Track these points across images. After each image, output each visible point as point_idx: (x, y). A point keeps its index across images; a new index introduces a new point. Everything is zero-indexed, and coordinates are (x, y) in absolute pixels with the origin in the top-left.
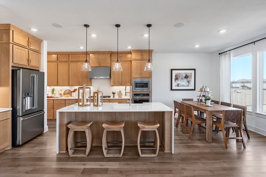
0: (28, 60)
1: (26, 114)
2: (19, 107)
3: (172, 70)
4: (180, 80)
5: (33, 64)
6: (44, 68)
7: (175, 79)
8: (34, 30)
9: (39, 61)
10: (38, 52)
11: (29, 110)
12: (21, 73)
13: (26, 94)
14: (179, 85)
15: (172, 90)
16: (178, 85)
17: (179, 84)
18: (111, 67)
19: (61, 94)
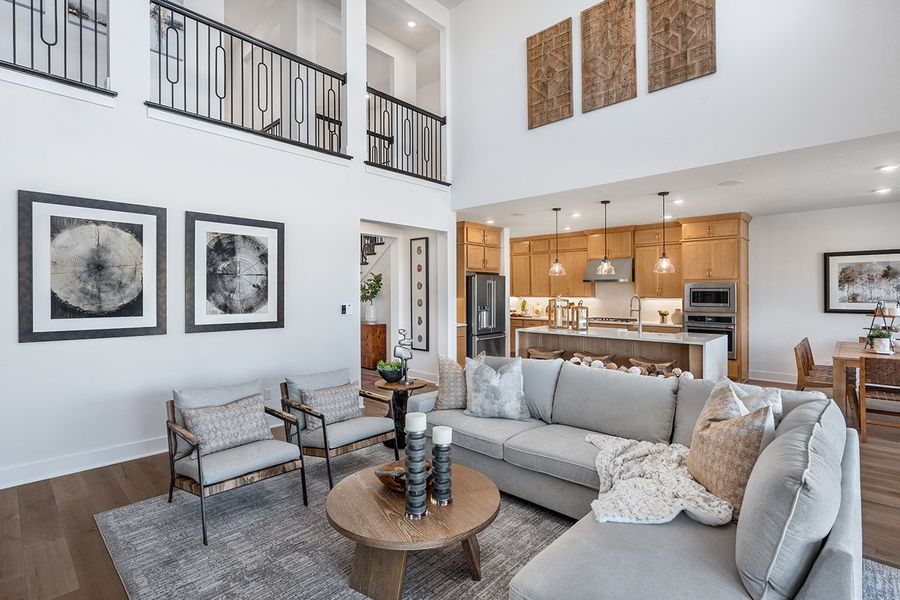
0: (484, 261)
1: (483, 333)
2: (474, 324)
3: (826, 257)
4: (862, 285)
5: (491, 266)
6: (506, 271)
7: (840, 282)
8: (490, 222)
9: (498, 260)
10: (497, 247)
11: (485, 329)
12: (475, 280)
13: (483, 306)
14: (859, 299)
15: (827, 310)
16: (854, 298)
17: (858, 295)
18: (634, 260)
19: (537, 312)
